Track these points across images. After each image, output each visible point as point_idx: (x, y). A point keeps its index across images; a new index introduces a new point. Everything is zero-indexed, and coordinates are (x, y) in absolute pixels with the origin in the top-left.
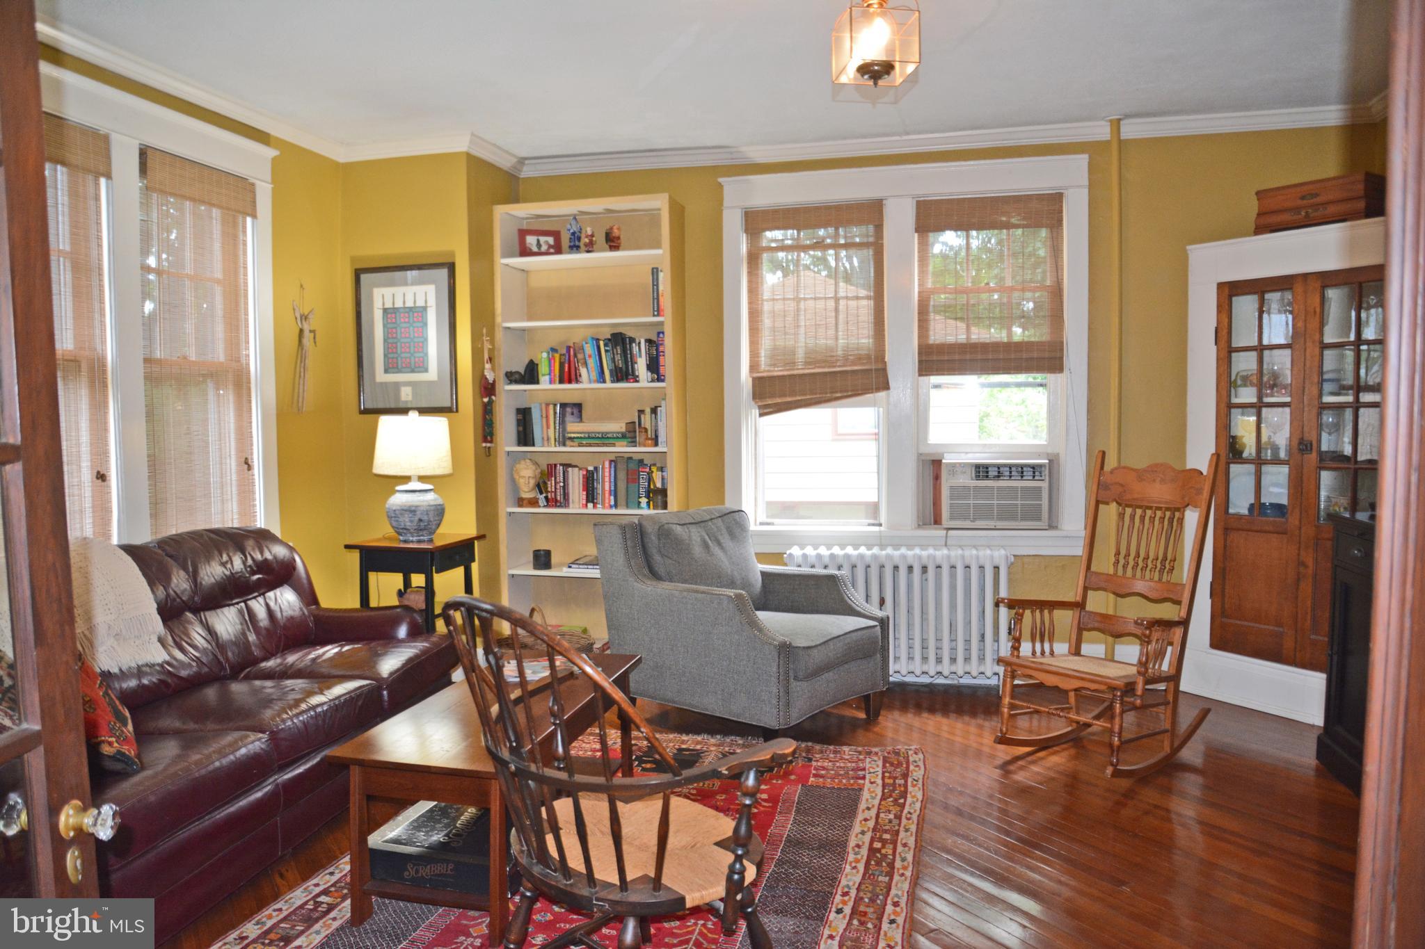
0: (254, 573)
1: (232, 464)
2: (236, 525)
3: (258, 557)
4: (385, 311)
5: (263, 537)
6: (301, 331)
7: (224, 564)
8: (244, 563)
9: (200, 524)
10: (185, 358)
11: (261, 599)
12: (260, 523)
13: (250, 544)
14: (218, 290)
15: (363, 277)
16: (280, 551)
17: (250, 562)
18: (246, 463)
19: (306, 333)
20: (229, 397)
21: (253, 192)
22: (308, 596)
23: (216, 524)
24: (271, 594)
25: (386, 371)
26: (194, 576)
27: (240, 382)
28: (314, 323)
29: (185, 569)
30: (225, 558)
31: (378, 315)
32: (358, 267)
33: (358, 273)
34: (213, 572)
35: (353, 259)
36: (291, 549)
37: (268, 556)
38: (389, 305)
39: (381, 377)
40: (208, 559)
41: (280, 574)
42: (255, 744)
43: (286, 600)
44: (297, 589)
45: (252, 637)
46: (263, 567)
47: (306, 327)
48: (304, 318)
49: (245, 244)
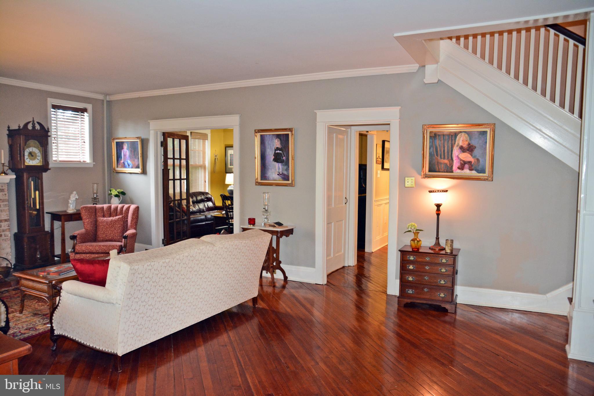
0: (205, 199)
1: (203, 181)
2: (203, 191)
3: (206, 196)
4: (230, 155)
5: (207, 193)
6: (215, 158)
7: (201, 197)
8: (204, 197)
9: (198, 191)
10: (196, 164)
11: (206, 203)
12: (207, 191)
13: (205, 194)
14: (201, 152)
15: (227, 148)
16: (210, 196)
17: (205, 197)
18: (205, 181)
19: (216, 159)
20: (203, 170)
21: (208, 136)
22: (214, 204)
23: (200, 191)
24: (208, 202)
25: (230, 165)
26: (196, 198)
27: (204, 168)
28: (218, 157)
29: (195, 197)
30: (201, 196)
31: (229, 155)
32: (226, 146)
33: (226, 148)
34: (199, 198)
35: (225, 145)
36: (211, 196)
37: (208, 196)
38: (231, 154)
39: (229, 166)
40: (199, 196)
41: (209, 200)
42: (203, 217)
43: (210, 204)
44: (212, 202)
45: (205, 208)
46: (207, 198)
47: (216, 158)
48: (216, 156)
49: (206, 144)
